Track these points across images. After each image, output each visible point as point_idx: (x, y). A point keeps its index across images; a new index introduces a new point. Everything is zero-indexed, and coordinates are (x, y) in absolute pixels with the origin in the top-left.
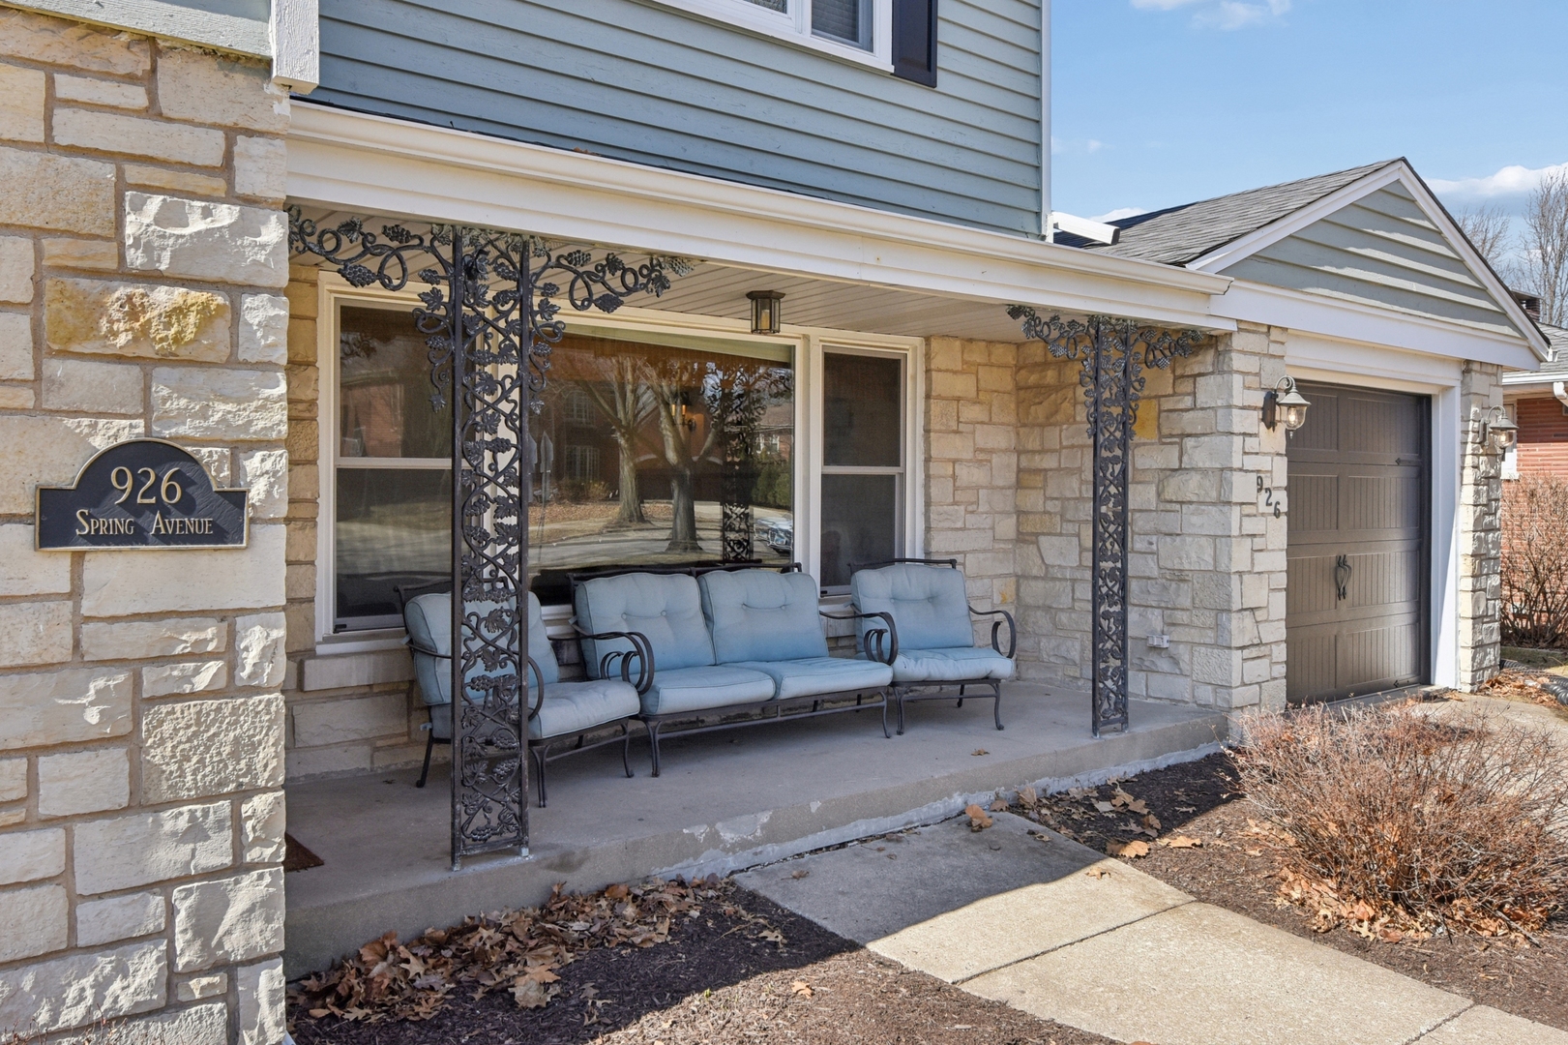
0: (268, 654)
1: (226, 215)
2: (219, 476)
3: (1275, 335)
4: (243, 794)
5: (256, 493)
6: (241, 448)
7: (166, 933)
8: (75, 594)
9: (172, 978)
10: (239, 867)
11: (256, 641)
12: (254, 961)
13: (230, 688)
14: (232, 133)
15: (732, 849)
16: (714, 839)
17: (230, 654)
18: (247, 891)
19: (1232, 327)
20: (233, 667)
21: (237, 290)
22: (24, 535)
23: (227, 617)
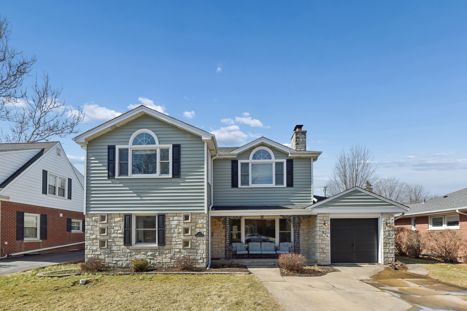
0: (205, 242)
1: (203, 220)
2: (203, 233)
3: (326, 214)
4: (204, 250)
5: (204, 234)
6: (204, 232)
7: (200, 256)
8: (197, 239)
9: (201, 258)
10: (204, 253)
11: (204, 242)
12: (205, 258)
13: (203, 244)
14: (203, 216)
15: (247, 263)
16: (245, 262)
17: (203, 242)
18: (204, 254)
19: (317, 214)
20: (203, 243)
21: (203, 224)
22: (195, 236)
23: (203, 241)
